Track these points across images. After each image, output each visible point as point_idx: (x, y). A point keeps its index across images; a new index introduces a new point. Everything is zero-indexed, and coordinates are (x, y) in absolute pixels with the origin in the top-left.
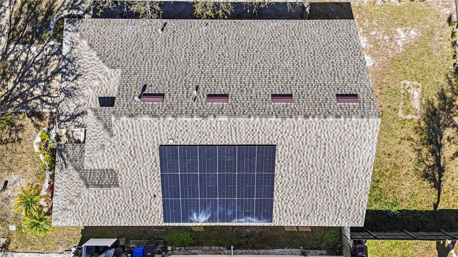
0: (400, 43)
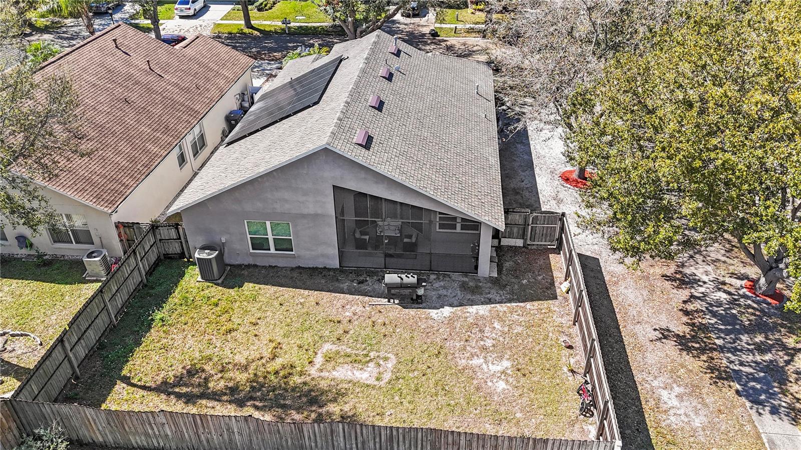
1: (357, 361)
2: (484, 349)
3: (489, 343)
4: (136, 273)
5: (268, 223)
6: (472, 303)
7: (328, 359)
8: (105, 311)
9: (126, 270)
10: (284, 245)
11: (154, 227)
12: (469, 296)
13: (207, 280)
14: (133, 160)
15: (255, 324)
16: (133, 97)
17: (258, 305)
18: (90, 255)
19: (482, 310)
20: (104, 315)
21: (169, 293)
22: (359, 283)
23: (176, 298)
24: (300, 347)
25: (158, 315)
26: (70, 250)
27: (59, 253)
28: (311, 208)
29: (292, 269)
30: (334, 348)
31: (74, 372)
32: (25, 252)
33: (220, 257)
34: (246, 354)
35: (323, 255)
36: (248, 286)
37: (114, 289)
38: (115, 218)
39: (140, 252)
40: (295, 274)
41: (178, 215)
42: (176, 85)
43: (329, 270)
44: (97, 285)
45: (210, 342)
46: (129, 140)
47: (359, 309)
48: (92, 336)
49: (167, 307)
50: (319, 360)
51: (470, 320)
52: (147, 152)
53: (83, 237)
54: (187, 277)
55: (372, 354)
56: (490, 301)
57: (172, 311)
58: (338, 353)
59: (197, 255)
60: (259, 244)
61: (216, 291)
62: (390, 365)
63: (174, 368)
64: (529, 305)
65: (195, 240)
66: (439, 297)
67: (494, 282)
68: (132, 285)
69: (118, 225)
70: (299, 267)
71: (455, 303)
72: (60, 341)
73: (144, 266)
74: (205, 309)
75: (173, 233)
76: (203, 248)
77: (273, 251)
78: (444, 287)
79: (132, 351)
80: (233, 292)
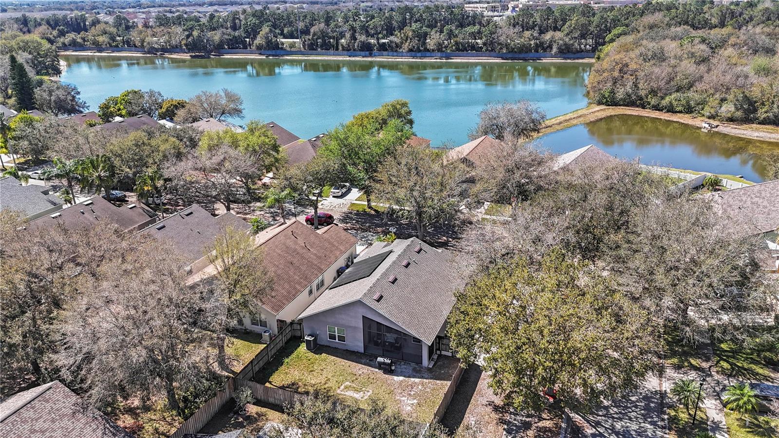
0: (403, 398)
1: (357, 390)
2: (410, 395)
3: (412, 393)
4: (281, 341)
5: (336, 328)
6: (414, 377)
7: (346, 387)
8: (267, 355)
9: (278, 340)
10: (342, 339)
11: (292, 323)
12: (415, 374)
13: (308, 350)
14: (289, 292)
15: (322, 370)
16: (295, 261)
17: (325, 363)
18: (265, 332)
19: (417, 380)
20: (267, 357)
21: (292, 352)
22: (370, 360)
23: (294, 355)
24: (337, 381)
25: (286, 360)
26: (258, 329)
27: (253, 329)
28: (353, 324)
29: (344, 350)
30: (350, 384)
31: (253, 376)
32: (240, 327)
33: (315, 340)
34: (315, 380)
35: (357, 346)
36: (324, 355)
37: (272, 347)
38: (278, 317)
39: (284, 333)
40: (344, 353)
41: (301, 320)
42: (315, 255)
43: (359, 353)
44: (266, 345)
45: (303, 374)
46: (289, 282)
47: (365, 371)
48: (261, 364)
49: (290, 358)
50: (342, 387)
51: (410, 383)
52: (295, 288)
53: (263, 324)
54: (300, 347)
55: (363, 389)
56: (422, 377)
57: (292, 360)
58: (351, 386)
59: (306, 338)
60: (332, 337)
61: (310, 355)
62: (369, 394)
63: (287, 381)
64: (438, 382)
65: (307, 331)
66: (402, 372)
67: (429, 369)
68: (279, 346)
69: (278, 320)
70: (347, 350)
71: (407, 375)
72: (251, 362)
73: (285, 339)
74: (305, 361)
75: (298, 327)
76: (309, 335)
77: (337, 341)
78: (406, 368)
79: (274, 372)
80: (317, 356)
